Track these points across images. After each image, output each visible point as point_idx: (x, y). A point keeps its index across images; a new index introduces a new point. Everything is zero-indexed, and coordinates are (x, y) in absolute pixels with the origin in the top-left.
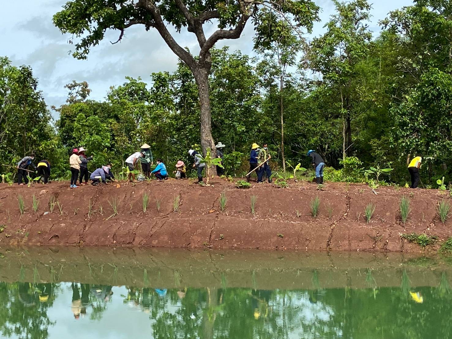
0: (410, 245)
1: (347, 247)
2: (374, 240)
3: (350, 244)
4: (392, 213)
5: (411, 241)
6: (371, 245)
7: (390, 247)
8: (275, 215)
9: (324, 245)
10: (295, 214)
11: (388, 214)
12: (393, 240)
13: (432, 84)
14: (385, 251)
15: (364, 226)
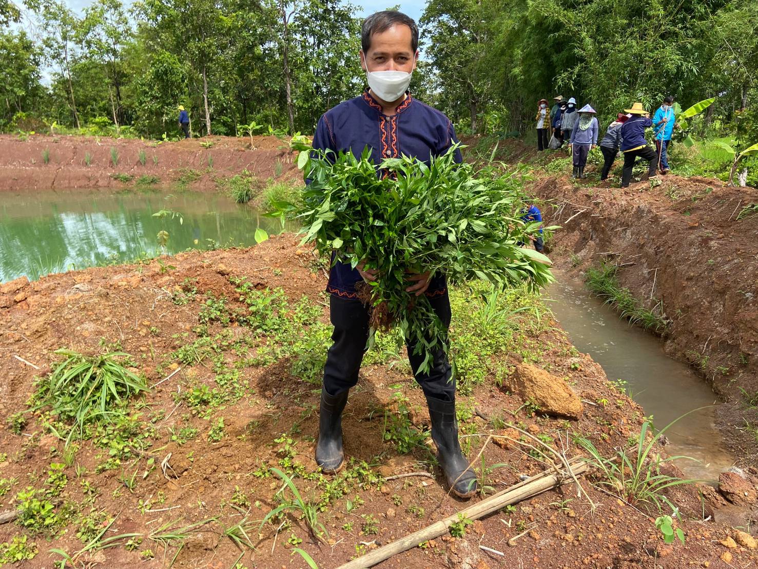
0: (115, 182)
1: (67, 185)
2: (89, 179)
3: (69, 183)
4: (107, 159)
5: (115, 179)
6: (87, 183)
7: (100, 183)
8: (15, 163)
9: (49, 184)
10: (31, 162)
11: (104, 160)
12: (103, 179)
13: (161, 62)
14: (96, 186)
15: (84, 169)
